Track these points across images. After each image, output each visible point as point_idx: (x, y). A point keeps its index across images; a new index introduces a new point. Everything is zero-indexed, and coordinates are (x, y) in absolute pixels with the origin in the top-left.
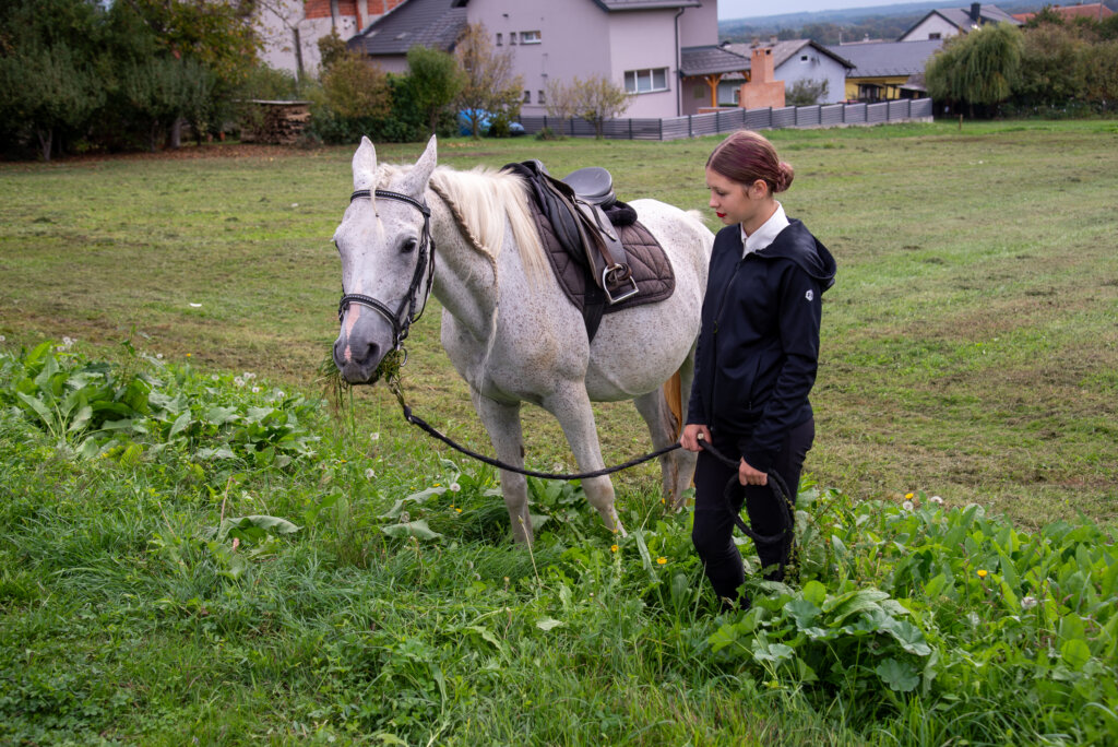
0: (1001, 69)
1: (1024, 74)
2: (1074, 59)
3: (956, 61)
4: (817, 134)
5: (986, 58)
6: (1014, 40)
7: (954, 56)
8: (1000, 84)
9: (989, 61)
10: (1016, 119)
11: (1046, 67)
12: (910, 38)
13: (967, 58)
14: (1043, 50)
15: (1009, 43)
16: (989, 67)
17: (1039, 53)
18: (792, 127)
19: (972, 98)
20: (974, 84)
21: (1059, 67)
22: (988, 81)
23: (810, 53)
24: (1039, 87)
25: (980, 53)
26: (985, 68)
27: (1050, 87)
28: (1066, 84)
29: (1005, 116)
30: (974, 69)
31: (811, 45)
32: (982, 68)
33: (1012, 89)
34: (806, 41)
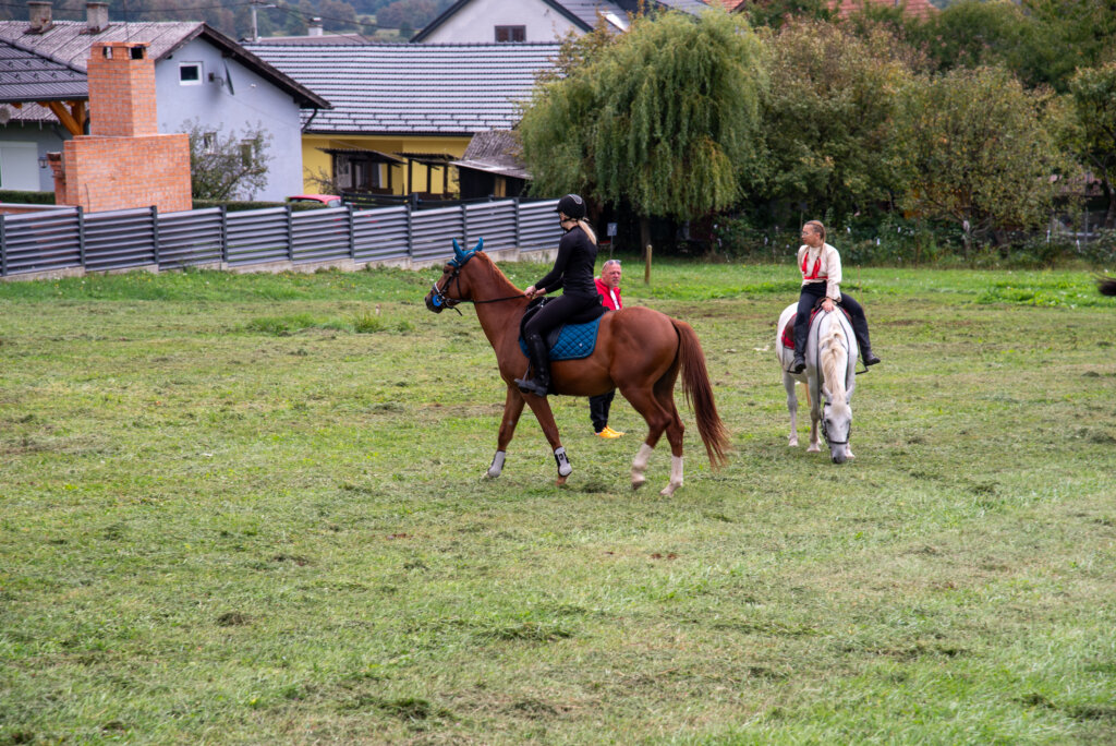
0: (715, 129)
1: (771, 144)
2: (885, 113)
3: (601, 105)
4: (288, 287)
5: (678, 101)
6: (741, 56)
7: (596, 87)
8: (716, 170)
9: (685, 108)
10: (758, 259)
11: (822, 130)
12: (445, 35)
13: (631, 97)
14: (809, 86)
15: (729, 62)
16: (685, 121)
17: (801, 93)
18: (215, 266)
19: (650, 203)
20: (650, 165)
21: (854, 131)
22: (687, 158)
23: (203, 59)
24: (811, 179)
25: (662, 87)
26: (677, 129)
27: (836, 181)
28: (875, 177)
29: (732, 252)
30: (646, 126)
31: (208, 38)
32: (670, 125)
33: (744, 182)
34: (192, 26)
